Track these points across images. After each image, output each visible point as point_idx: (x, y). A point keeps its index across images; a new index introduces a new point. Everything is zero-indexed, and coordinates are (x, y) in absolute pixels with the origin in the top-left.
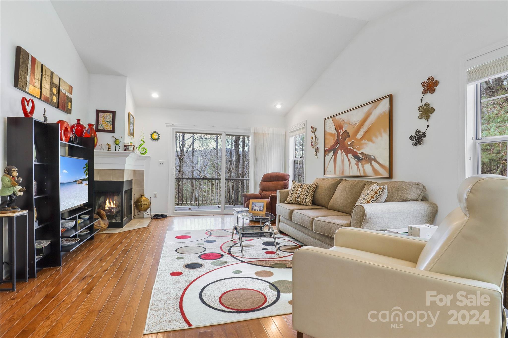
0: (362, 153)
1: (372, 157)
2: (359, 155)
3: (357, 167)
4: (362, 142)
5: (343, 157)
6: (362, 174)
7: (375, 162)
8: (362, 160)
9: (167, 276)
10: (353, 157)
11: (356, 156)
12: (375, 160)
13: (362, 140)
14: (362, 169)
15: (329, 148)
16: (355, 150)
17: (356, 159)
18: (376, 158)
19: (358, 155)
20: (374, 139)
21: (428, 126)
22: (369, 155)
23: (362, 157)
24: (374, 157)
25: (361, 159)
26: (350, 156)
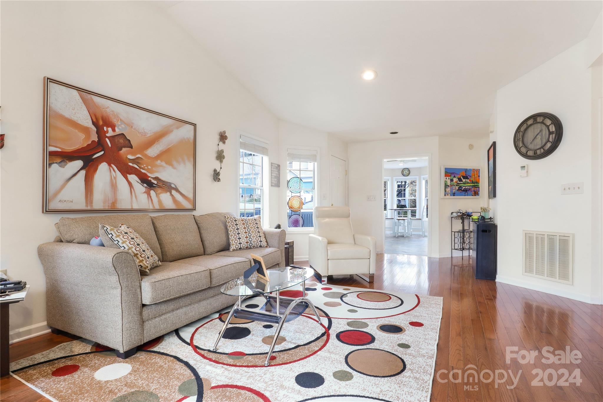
0: (156, 177)
1: (173, 186)
2: (152, 179)
3: (148, 197)
4: (156, 163)
5: (115, 178)
6: (157, 207)
7: (176, 191)
8: (157, 187)
9: (427, 324)
10: (140, 182)
11: (144, 180)
12: (177, 190)
13: (157, 161)
14: (157, 200)
15: (63, 151)
16: (143, 171)
17: (145, 185)
18: (177, 187)
19: (150, 179)
20: (175, 163)
21: (221, 168)
22: (168, 182)
23: (157, 183)
24: (176, 186)
25: (154, 185)
26: (133, 178)
